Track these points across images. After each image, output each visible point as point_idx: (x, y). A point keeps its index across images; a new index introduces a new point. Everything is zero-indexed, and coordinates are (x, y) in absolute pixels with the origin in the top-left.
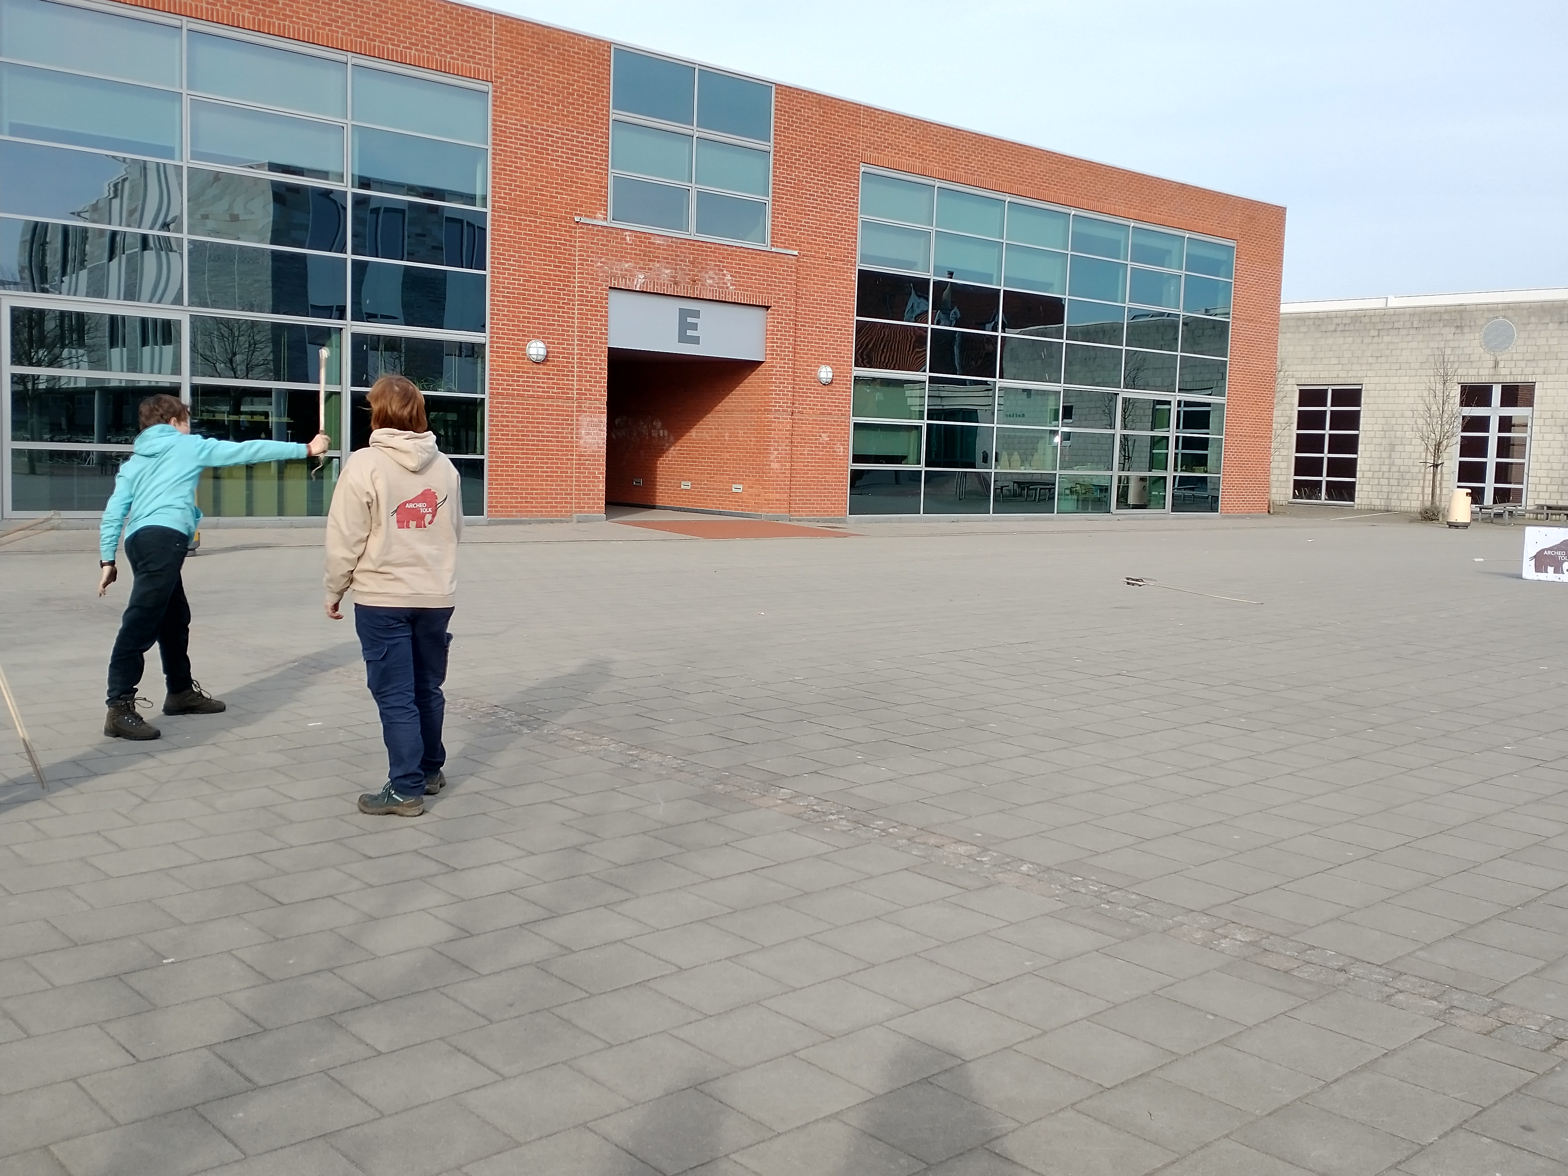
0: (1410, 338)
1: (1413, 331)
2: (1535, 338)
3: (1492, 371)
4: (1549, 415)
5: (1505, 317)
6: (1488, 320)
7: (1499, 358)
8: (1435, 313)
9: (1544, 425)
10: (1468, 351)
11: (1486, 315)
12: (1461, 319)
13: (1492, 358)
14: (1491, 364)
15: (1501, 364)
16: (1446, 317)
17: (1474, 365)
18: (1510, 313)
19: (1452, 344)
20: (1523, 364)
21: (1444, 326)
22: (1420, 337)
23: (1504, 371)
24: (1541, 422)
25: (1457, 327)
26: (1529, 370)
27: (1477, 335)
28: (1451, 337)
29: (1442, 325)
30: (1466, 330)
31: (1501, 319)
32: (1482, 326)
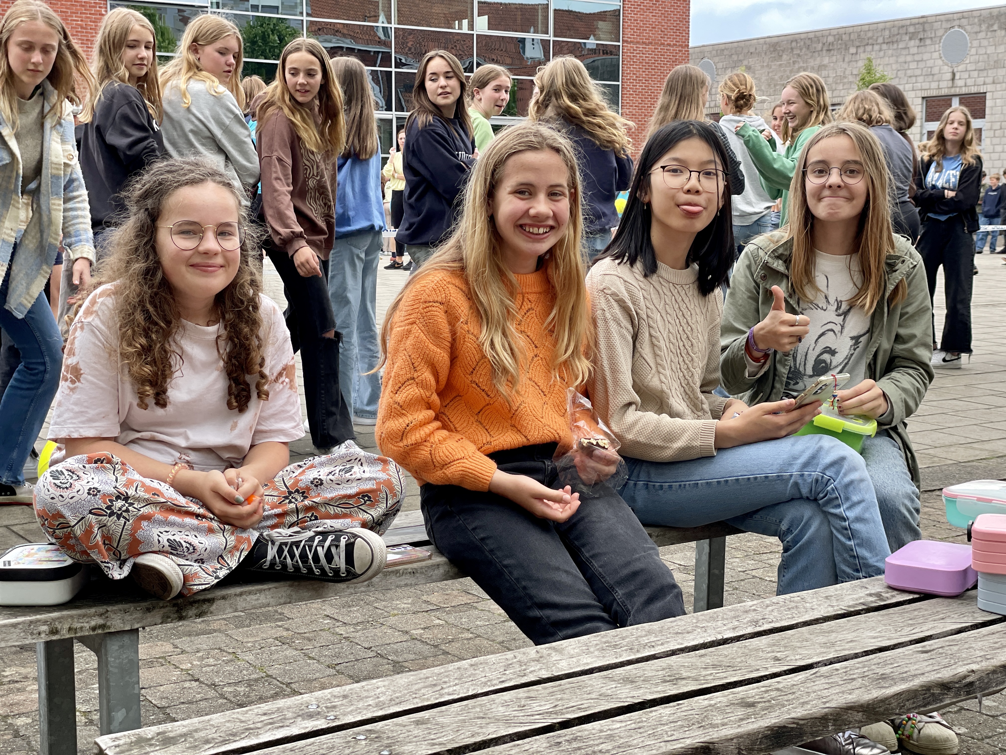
0: (882, 54)
1: (884, 47)
2: (985, 47)
3: (950, 83)
4: (997, 126)
5: (959, 26)
6: (946, 30)
7: (955, 70)
8: (903, 26)
9: (994, 137)
10: (930, 63)
11: (945, 25)
12: (924, 30)
13: (951, 70)
14: (949, 76)
15: (957, 77)
16: (911, 29)
17: (936, 78)
18: (964, 22)
19: (917, 58)
20: (975, 74)
21: (911, 39)
22: (890, 52)
23: (960, 83)
24: (991, 133)
25: (921, 39)
26: (980, 81)
27: (937, 46)
28: (914, 50)
29: (907, 38)
30: (928, 42)
31: (956, 29)
32: (941, 37)
